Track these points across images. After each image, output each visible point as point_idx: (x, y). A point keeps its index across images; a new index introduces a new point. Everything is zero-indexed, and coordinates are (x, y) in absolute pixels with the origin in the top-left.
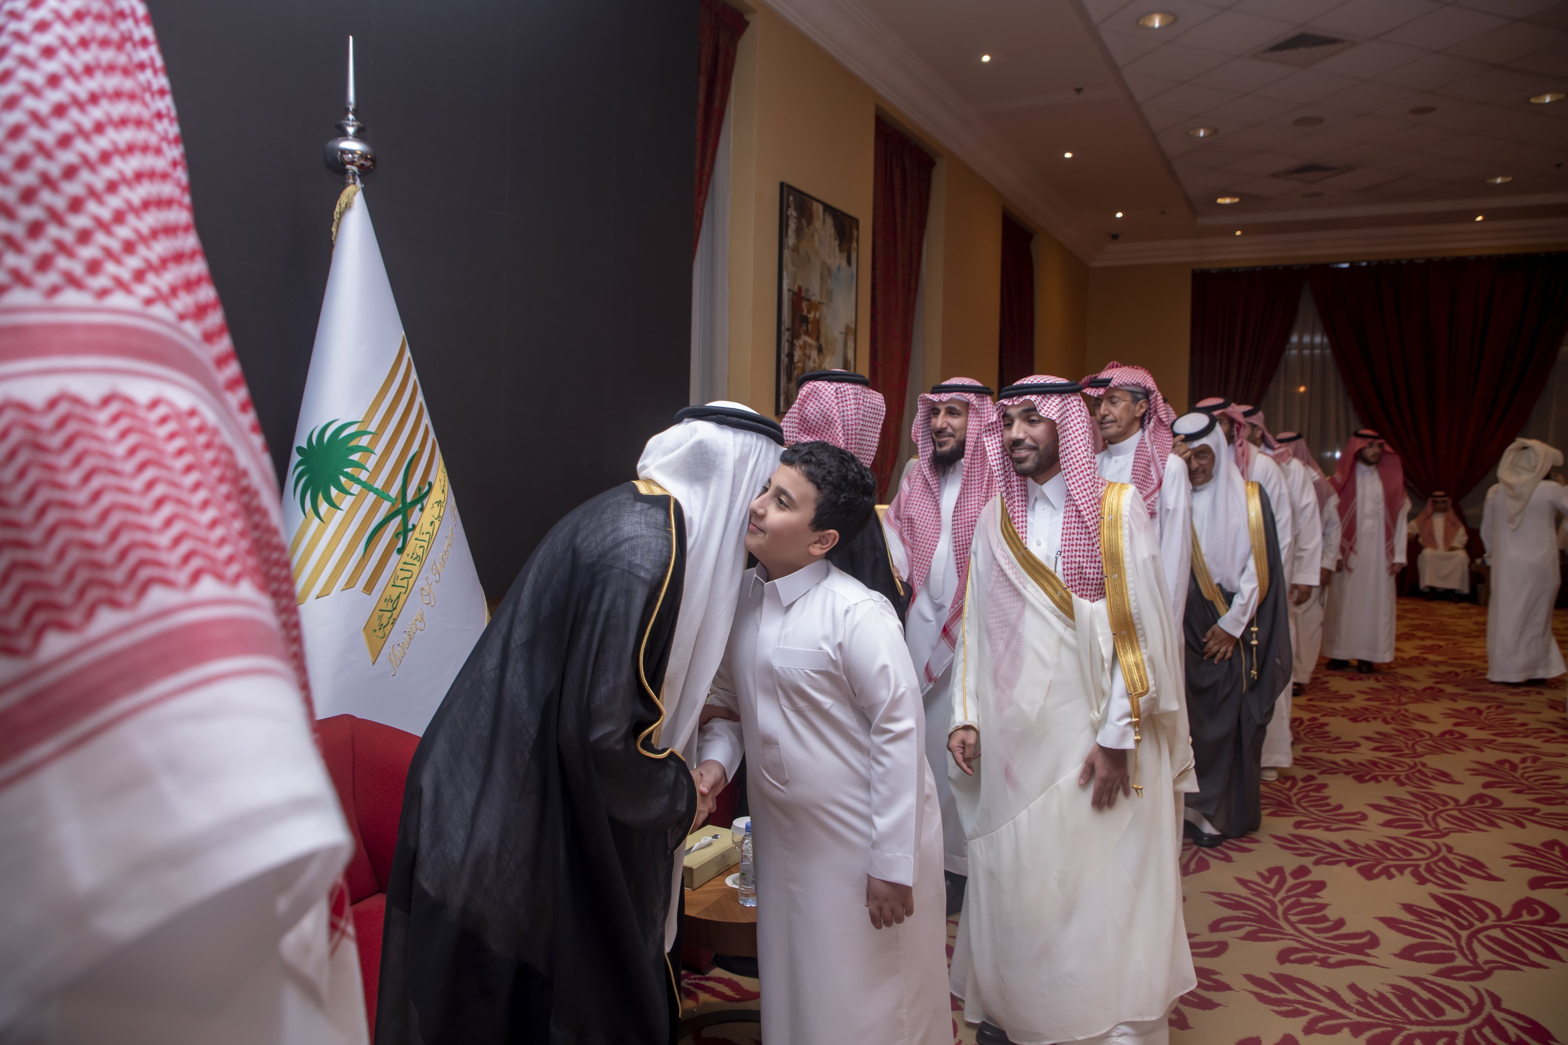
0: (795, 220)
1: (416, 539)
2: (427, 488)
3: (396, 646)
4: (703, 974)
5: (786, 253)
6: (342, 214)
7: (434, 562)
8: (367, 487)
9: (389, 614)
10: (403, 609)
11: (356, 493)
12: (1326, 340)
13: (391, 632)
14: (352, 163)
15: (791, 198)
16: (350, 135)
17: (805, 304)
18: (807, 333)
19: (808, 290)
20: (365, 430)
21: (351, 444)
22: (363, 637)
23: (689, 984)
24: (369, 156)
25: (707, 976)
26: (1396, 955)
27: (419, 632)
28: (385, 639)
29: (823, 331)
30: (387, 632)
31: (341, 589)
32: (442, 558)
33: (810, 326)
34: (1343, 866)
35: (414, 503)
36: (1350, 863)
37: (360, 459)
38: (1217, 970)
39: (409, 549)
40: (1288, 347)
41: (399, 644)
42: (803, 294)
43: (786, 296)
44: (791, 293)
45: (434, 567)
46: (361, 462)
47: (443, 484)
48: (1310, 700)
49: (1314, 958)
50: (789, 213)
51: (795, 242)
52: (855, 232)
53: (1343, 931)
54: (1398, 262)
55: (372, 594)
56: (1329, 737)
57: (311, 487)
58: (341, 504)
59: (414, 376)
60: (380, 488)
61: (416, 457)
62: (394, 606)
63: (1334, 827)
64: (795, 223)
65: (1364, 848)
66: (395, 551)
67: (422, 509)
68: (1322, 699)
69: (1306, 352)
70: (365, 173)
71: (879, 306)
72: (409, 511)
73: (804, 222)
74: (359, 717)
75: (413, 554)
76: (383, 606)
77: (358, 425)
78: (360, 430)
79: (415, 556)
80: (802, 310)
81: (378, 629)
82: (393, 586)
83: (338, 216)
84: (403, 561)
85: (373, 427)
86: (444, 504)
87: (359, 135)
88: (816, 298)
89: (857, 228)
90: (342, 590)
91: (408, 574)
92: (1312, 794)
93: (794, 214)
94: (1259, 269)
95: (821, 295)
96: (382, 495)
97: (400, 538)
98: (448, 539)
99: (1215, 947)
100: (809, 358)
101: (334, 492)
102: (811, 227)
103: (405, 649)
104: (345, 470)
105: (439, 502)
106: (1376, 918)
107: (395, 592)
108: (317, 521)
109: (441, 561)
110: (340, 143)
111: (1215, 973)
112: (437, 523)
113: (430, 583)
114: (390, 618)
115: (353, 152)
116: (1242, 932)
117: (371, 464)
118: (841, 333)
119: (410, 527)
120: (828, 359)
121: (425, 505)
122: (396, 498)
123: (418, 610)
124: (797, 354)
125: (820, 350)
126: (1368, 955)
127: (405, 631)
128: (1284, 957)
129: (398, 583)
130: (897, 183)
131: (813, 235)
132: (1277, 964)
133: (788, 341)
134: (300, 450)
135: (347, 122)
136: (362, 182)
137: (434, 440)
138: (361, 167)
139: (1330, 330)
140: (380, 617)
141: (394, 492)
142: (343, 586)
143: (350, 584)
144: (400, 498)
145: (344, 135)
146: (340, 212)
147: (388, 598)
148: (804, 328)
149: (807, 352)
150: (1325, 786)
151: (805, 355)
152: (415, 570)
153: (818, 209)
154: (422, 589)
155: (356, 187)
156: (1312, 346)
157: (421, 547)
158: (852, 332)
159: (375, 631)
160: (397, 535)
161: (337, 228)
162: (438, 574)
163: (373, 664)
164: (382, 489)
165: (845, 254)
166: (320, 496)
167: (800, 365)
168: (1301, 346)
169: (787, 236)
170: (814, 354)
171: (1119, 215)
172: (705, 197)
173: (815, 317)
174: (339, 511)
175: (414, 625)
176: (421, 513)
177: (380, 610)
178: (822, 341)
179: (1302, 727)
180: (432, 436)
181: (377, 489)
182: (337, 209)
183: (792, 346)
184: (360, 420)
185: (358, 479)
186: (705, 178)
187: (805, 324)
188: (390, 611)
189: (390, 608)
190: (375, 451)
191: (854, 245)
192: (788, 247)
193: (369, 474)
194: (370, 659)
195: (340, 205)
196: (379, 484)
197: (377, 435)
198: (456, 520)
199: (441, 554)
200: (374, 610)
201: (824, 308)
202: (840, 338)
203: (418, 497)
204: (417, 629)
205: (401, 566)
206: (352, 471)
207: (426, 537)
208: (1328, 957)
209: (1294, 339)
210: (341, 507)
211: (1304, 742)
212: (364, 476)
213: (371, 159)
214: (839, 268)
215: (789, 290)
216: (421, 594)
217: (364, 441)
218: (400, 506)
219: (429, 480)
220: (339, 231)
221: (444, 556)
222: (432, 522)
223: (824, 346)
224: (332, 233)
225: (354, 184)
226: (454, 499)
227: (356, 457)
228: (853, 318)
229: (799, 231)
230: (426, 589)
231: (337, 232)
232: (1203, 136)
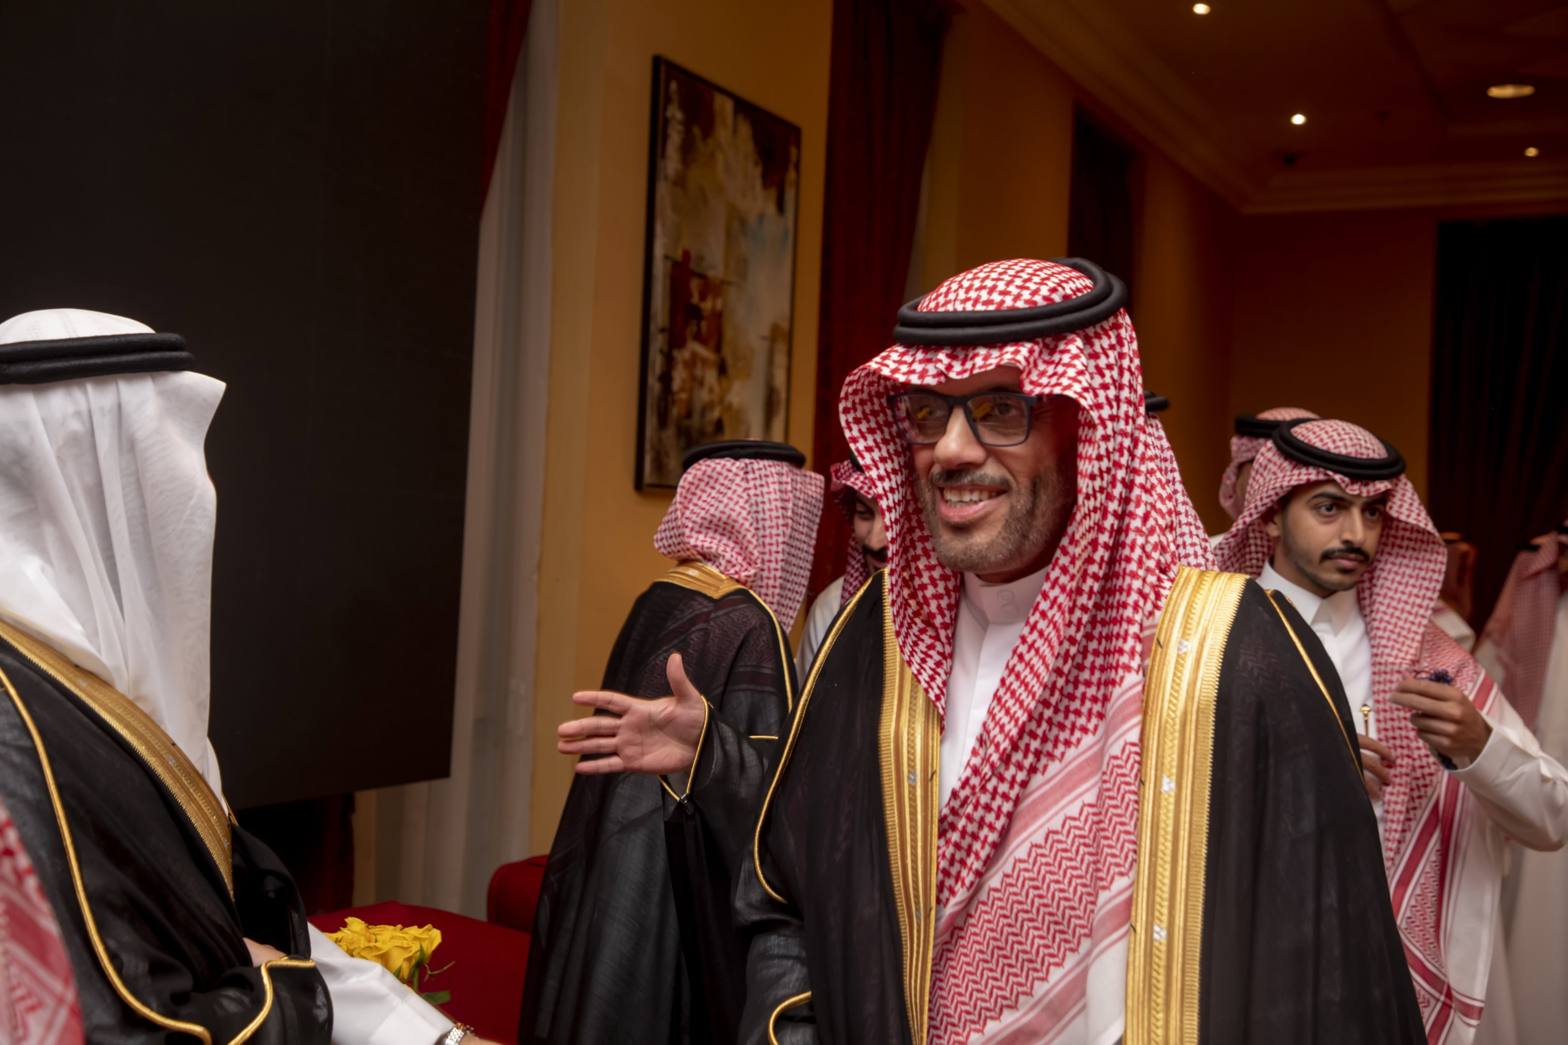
0: (680, 128)
5: (663, 189)
15: (674, 86)
17: (695, 285)
18: (699, 337)
19: (701, 258)
29: (728, 334)
33: (704, 325)
42: (693, 265)
43: (660, 269)
44: (669, 264)
50: (669, 114)
51: (680, 168)
52: (794, 151)
64: (679, 132)
73: (696, 131)
80: (690, 295)
88: (716, 272)
89: (798, 145)
93: (679, 116)
95: (726, 266)
100: (701, 383)
102: (710, 140)
118: (764, 338)
120: (736, 387)
124: (679, 376)
125: (722, 369)
131: (713, 155)
133: (661, 351)
148: (692, 329)
149: (698, 372)
151: (693, 378)
153: (725, 108)
158: (782, 336)
165: (773, 193)
169: (663, 156)
170: (711, 376)
171: (1298, 119)
173: (714, 309)
178: (727, 352)
183: (669, 362)
187: (695, 321)
191: (792, 175)
192: (666, 178)
201: (732, 292)
202: (760, 347)
214: (761, 217)
215: (666, 257)
223: (729, 360)
228: (787, 311)
229: (687, 149)
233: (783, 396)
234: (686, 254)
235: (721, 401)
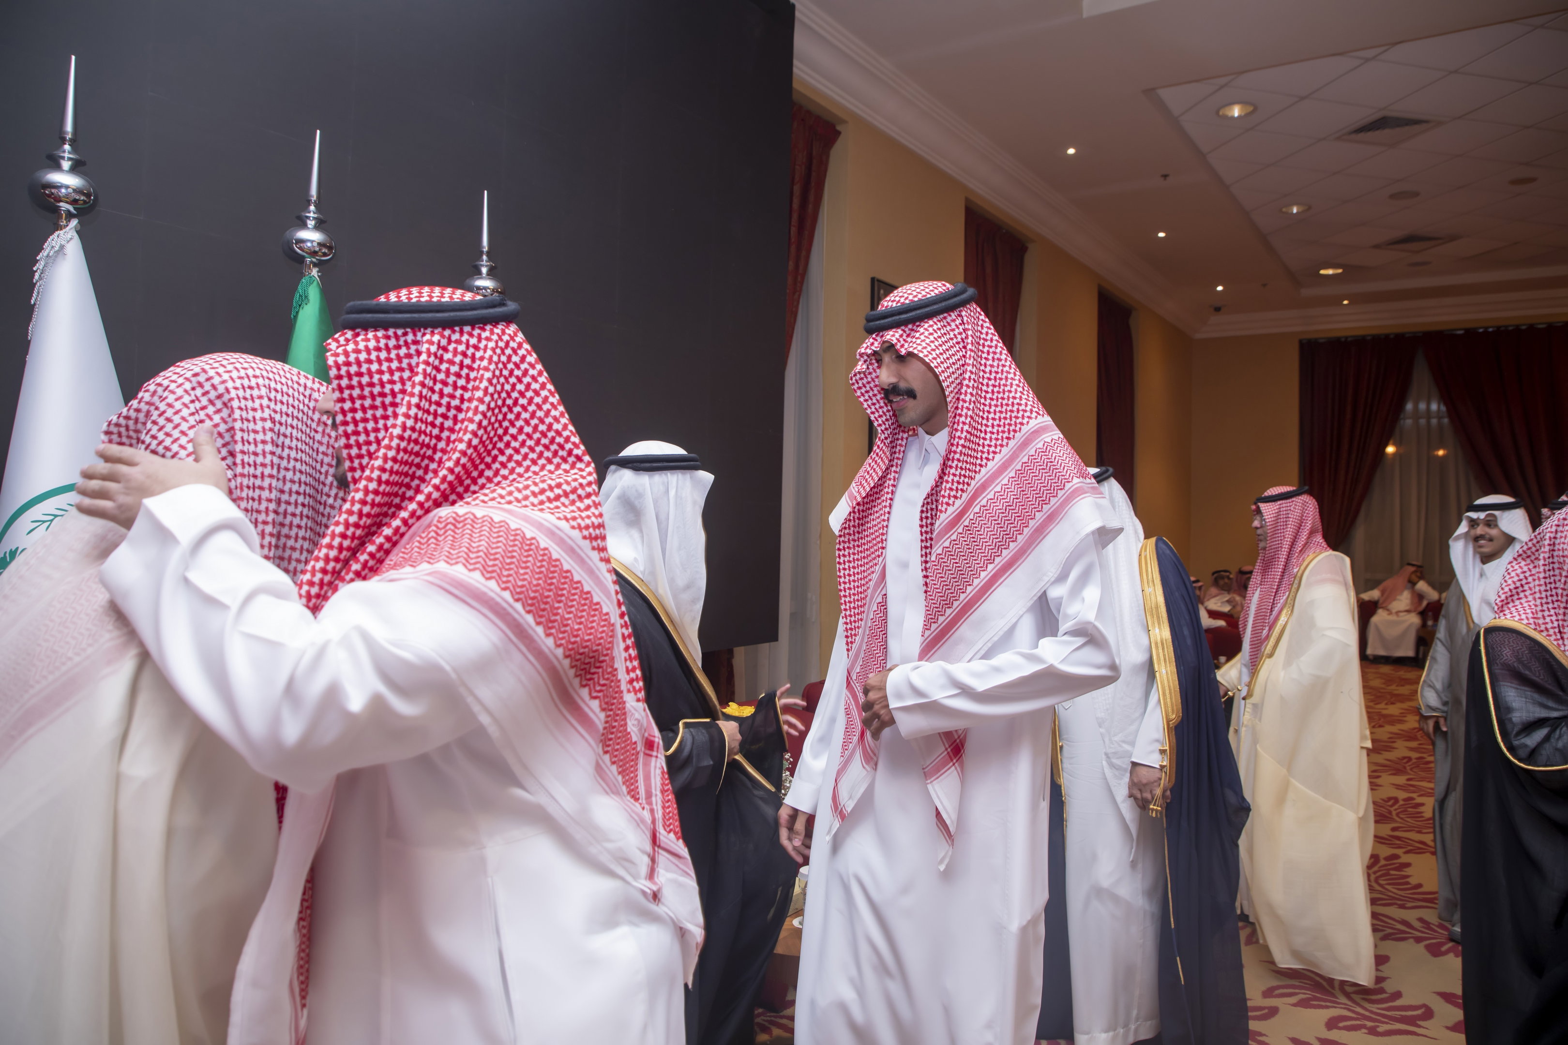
4: (777, 1012)
12: (1443, 408)
16: (483, 274)
23: (764, 1020)
25: (781, 1014)
26: (1448, 1028)
34: (1412, 940)
36: (1418, 940)
38: (1263, 1032)
40: (1402, 416)
48: (1409, 780)
49: (1364, 1026)
53: (1398, 1003)
54: (1517, 328)
56: (1423, 817)
63: (1409, 905)
65: (1437, 926)
68: (1422, 779)
69: (1422, 421)
87: (492, 273)
92: (1392, 872)
94: (1369, 338)
99: (1266, 1011)
106: (1434, 993)
110: (476, 281)
111: (1261, 1034)
116: (1294, 1000)
126: (1419, 1026)
128: (1332, 1024)
130: (989, 268)
132: (1324, 1030)
135: (482, 263)
139: (1446, 397)
145: (480, 273)
150: (1408, 865)
156: (1428, 413)
168: (1416, 413)
171: (1220, 288)
172: (800, 296)
179: (1396, 807)
186: (799, 279)
208: (1378, 1026)
209: (1409, 406)
211: (1396, 822)
232: (1297, 213)
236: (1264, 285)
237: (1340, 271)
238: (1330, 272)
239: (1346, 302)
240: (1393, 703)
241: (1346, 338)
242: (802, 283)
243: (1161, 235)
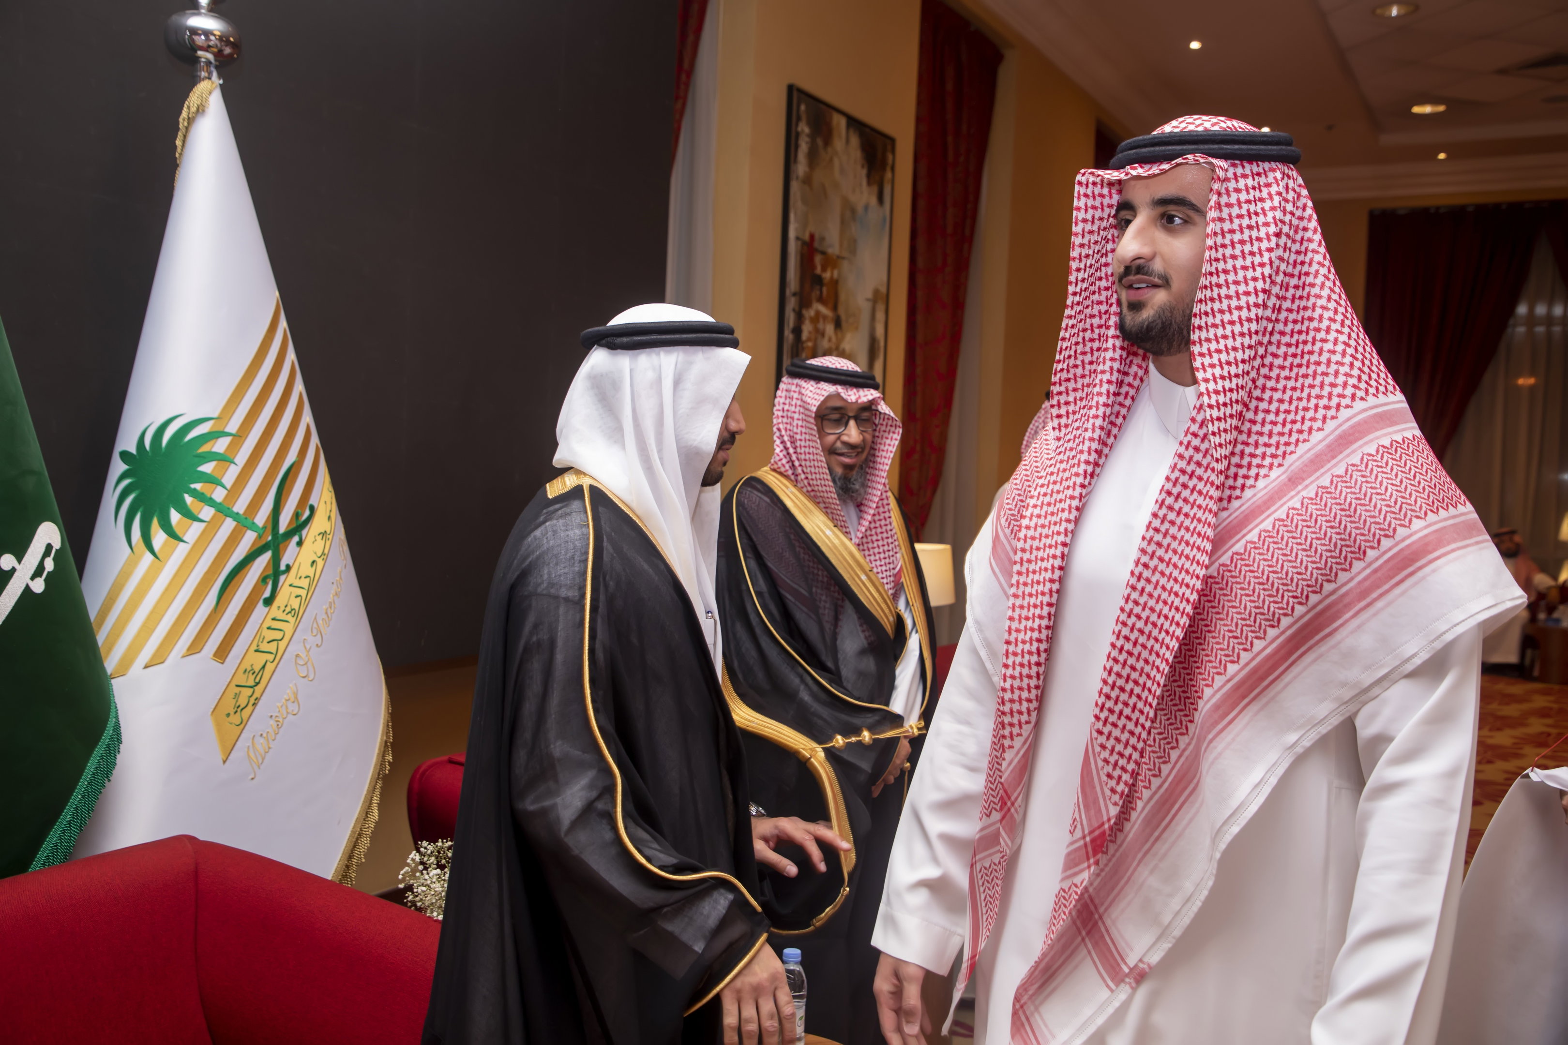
0: (807, 139)
1: (290, 585)
2: (307, 513)
3: (258, 738)
5: (795, 186)
6: (191, 120)
7: (315, 618)
8: (223, 510)
9: (250, 691)
10: (270, 684)
11: (207, 519)
13: (252, 718)
14: (207, 49)
15: (803, 107)
16: (203, 7)
17: (818, 259)
18: (821, 300)
19: (823, 239)
20: (221, 429)
21: (201, 450)
22: (210, 726)
24: (232, 39)
27: (290, 717)
28: (242, 726)
29: (842, 297)
30: (245, 719)
31: (181, 655)
32: (326, 613)
33: (825, 289)
35: (289, 534)
37: (213, 470)
39: (280, 600)
40: (1511, 322)
41: (261, 735)
42: (816, 245)
43: (793, 247)
44: (799, 243)
45: (315, 625)
46: (217, 475)
47: (329, 508)
50: (799, 129)
51: (807, 169)
52: (890, 157)
55: (226, 663)
57: (141, 509)
58: (185, 534)
59: (291, 356)
60: (241, 512)
61: (293, 470)
62: (257, 680)
64: (807, 143)
66: (261, 602)
67: (300, 544)
69: (1540, 329)
70: (223, 64)
71: (921, 263)
72: (281, 546)
73: (820, 142)
74: (202, 837)
75: (286, 606)
76: (241, 679)
77: (211, 423)
78: (215, 429)
79: (288, 609)
80: (813, 267)
81: (232, 713)
82: (256, 651)
83: (186, 124)
84: (271, 616)
85: (233, 427)
86: (330, 537)
87: (216, 8)
88: (834, 250)
89: (893, 151)
90: (183, 657)
91: (278, 635)
93: (807, 130)
94: (1470, 209)
95: (841, 245)
96: (244, 523)
97: (267, 584)
98: (335, 586)
100: (823, 335)
101: (175, 516)
102: (830, 149)
103: (271, 741)
104: (193, 486)
105: (323, 534)
107: (258, 660)
108: (149, 556)
109: (325, 616)
110: (188, 18)
112: (320, 563)
113: (308, 647)
114: (251, 697)
115: (207, 33)
117: (230, 477)
118: (868, 300)
119: (283, 567)
120: (848, 336)
121: (303, 538)
122: (265, 527)
123: (291, 685)
124: (807, 329)
125: (838, 324)
127: (271, 716)
129: (264, 647)
130: (949, 86)
131: (831, 160)
133: (794, 310)
134: (125, 455)
136: (220, 76)
137: (317, 446)
138: (219, 54)
140: (237, 696)
141: (262, 516)
142: (184, 651)
143: (195, 647)
144: (270, 527)
145: (194, 6)
146: (189, 118)
147: (249, 669)
148: (816, 293)
149: (821, 326)
151: (817, 330)
152: (288, 628)
153: (840, 123)
154: (297, 656)
155: (213, 83)
156: (1549, 320)
157: (297, 597)
158: (882, 298)
159: (228, 715)
160: (264, 579)
161: (184, 142)
162: (319, 635)
163: (224, 762)
164: (245, 513)
165: (875, 189)
166: (155, 523)
167: (810, 344)
168: (1531, 320)
169: (796, 161)
170: (830, 329)
172: (684, 105)
173: (832, 277)
174: (182, 544)
175: (284, 707)
176: (298, 549)
177: (237, 686)
178: (841, 311)
180: (315, 440)
181: (238, 514)
182: (184, 114)
183: (800, 317)
184: (216, 415)
185: (211, 499)
186: (684, 77)
187: (818, 287)
188: (251, 687)
189: (251, 683)
190: (236, 460)
191: (889, 175)
192: (797, 178)
193: (225, 492)
194: (220, 757)
195: (189, 108)
196: (240, 507)
197: (239, 437)
198: (345, 559)
199: (324, 607)
200: (228, 685)
201: (845, 264)
202: (866, 307)
203: (294, 526)
204: (288, 713)
205: (269, 623)
206: (202, 488)
207: (305, 583)
209: (1522, 310)
210: (185, 539)
212: (219, 495)
213: (234, 45)
214: (866, 208)
215: (798, 238)
216: (296, 663)
217: (221, 446)
218: (270, 538)
219: (311, 502)
220: (187, 145)
221: (329, 611)
222: (313, 562)
223: (843, 317)
224: (175, 147)
225: (210, 78)
226: (343, 530)
227: (207, 468)
228: (885, 278)
229: (812, 156)
230: (303, 655)
231: (183, 146)
232: (1397, 17)
233: (882, 344)
234: (812, 237)
235: (837, 348)
236: (1330, 128)
237: (1441, 108)
238: (1427, 109)
239: (1442, 156)
240: (1499, 729)
241: (1438, 208)
242: (687, 85)
243: (1195, 45)
